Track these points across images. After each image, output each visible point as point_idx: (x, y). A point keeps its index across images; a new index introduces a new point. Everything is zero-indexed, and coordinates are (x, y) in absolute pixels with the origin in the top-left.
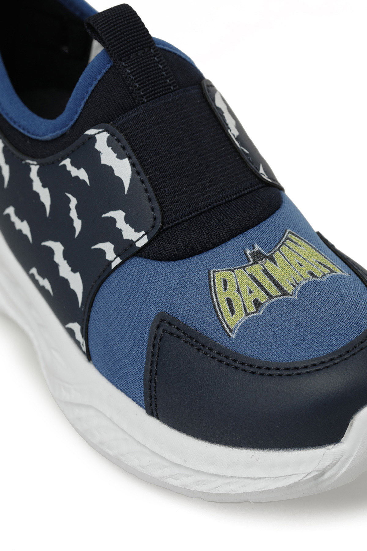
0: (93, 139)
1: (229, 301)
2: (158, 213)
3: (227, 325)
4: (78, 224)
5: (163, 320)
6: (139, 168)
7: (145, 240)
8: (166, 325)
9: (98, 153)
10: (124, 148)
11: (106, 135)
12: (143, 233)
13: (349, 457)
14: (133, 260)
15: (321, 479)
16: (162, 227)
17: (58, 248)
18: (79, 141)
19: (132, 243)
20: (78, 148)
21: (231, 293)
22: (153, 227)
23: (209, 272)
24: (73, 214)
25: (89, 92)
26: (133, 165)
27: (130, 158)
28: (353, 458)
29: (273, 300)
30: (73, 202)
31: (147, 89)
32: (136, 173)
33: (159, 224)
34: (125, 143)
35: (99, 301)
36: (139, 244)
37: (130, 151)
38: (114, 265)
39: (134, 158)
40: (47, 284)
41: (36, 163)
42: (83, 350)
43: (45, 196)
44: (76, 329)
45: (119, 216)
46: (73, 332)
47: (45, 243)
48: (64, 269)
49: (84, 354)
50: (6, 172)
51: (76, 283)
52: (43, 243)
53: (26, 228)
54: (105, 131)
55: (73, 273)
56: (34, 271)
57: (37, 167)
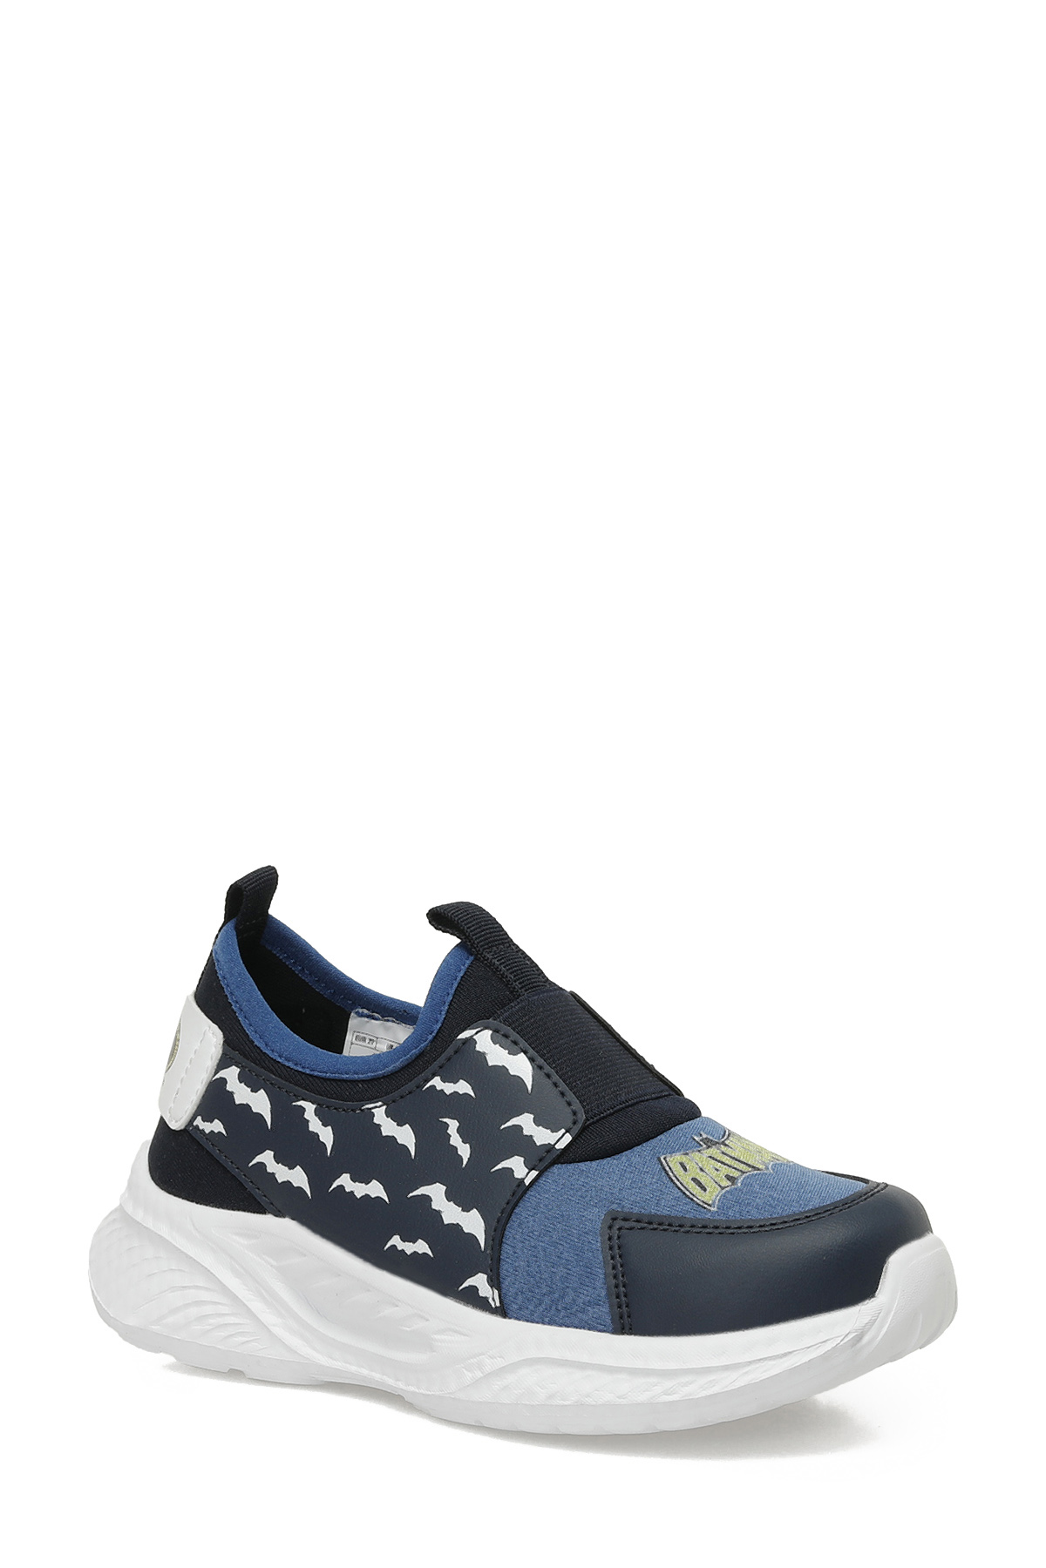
0: (471, 1041)
1: (694, 1180)
2: (577, 1105)
3: (703, 1202)
4: (464, 1151)
5: (614, 1219)
6: (540, 1061)
7: (568, 1138)
8: (618, 1224)
9: (482, 1056)
10: (515, 1043)
11: (488, 1033)
12: (563, 1131)
13: (888, 1314)
14: (556, 1169)
15: (859, 1345)
16: (587, 1120)
17: (436, 1193)
18: (450, 1051)
19: (549, 1148)
20: (449, 1059)
21: (693, 1171)
22: (575, 1123)
23: (659, 1159)
24: (456, 1140)
25: (459, 979)
26: (532, 1060)
27: (525, 1053)
28: (893, 1313)
29: (724, 1191)
30: (453, 1125)
31: (523, 982)
32: (538, 1068)
33: (582, 1117)
34: (514, 1035)
35: (513, 1233)
36: (561, 1146)
37: (523, 1043)
38: (527, 1182)
39: (531, 1051)
40: (422, 1247)
41: (380, 1103)
42: (493, 1306)
43: (405, 1136)
44: (480, 1281)
45: (525, 1122)
46: (474, 1289)
47: (415, 1193)
48: (451, 1213)
49: (494, 1311)
50: (326, 1136)
51: (473, 1223)
52: (411, 1195)
53: (375, 1189)
54: (486, 1028)
55: (465, 1213)
56: (396, 1240)
57: (385, 1107)
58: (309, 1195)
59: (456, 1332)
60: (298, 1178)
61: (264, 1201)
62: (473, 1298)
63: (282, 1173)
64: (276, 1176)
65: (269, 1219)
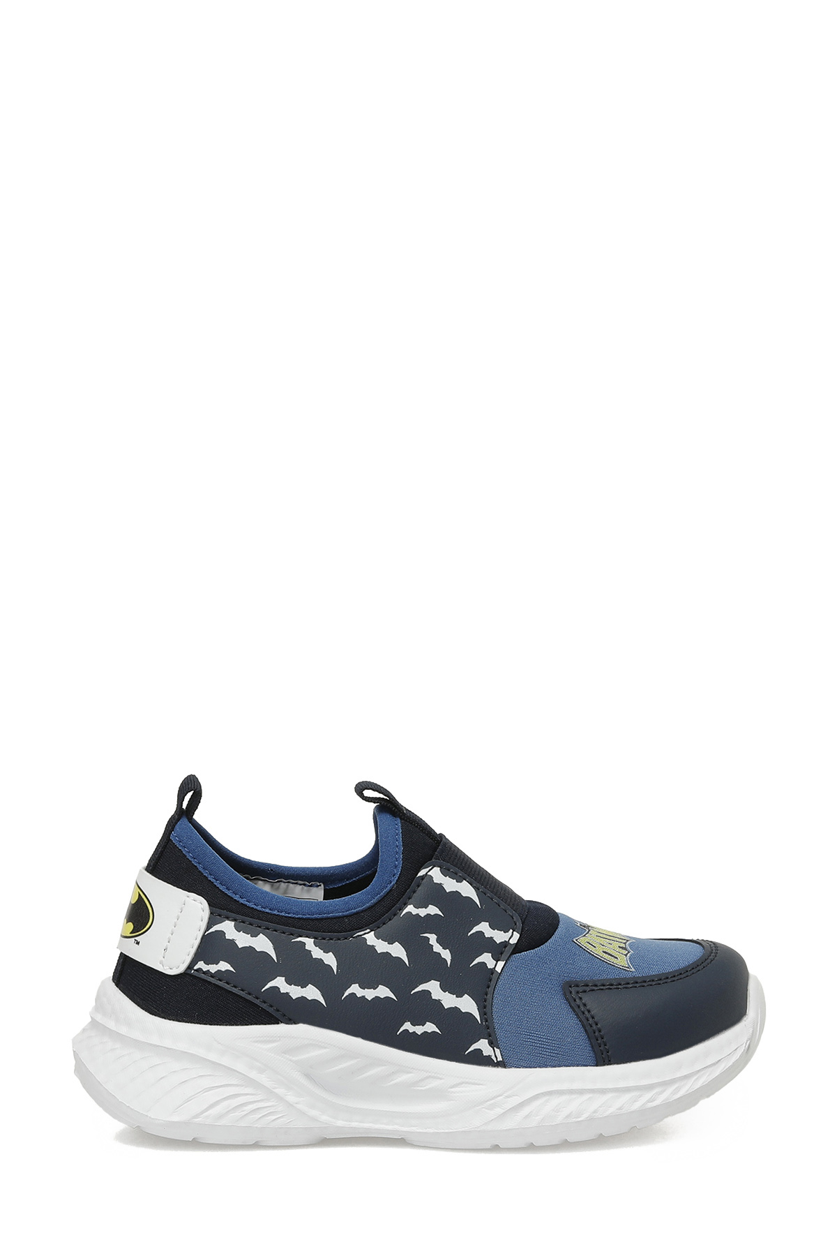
0: (427, 877)
1: (604, 952)
2: (511, 911)
3: (623, 966)
4: (446, 955)
5: (571, 987)
7: (516, 936)
8: (575, 989)
9: (440, 886)
10: (456, 873)
11: (437, 869)
12: (511, 931)
14: (515, 957)
16: (521, 920)
17: (433, 988)
18: (414, 886)
19: (505, 944)
20: (414, 892)
21: (599, 947)
22: (517, 925)
23: (574, 942)
24: (437, 948)
26: (472, 884)
27: (465, 879)
30: (433, 938)
34: (453, 869)
36: (513, 942)
38: (499, 969)
39: (468, 878)
40: (430, 1027)
41: (368, 930)
42: (496, 1061)
43: (397, 950)
44: (483, 1045)
45: (484, 927)
46: (479, 1051)
47: (416, 990)
48: (448, 1000)
49: (498, 1064)
50: (330, 959)
51: (467, 1005)
52: (413, 992)
53: (383, 992)
54: (435, 866)
55: (460, 998)
56: (407, 1026)
57: (373, 932)
58: (324, 1004)
59: (467, 1083)
60: (312, 993)
61: (277, 1015)
62: (479, 1059)
63: (295, 992)
64: (290, 994)
65: (282, 1028)
